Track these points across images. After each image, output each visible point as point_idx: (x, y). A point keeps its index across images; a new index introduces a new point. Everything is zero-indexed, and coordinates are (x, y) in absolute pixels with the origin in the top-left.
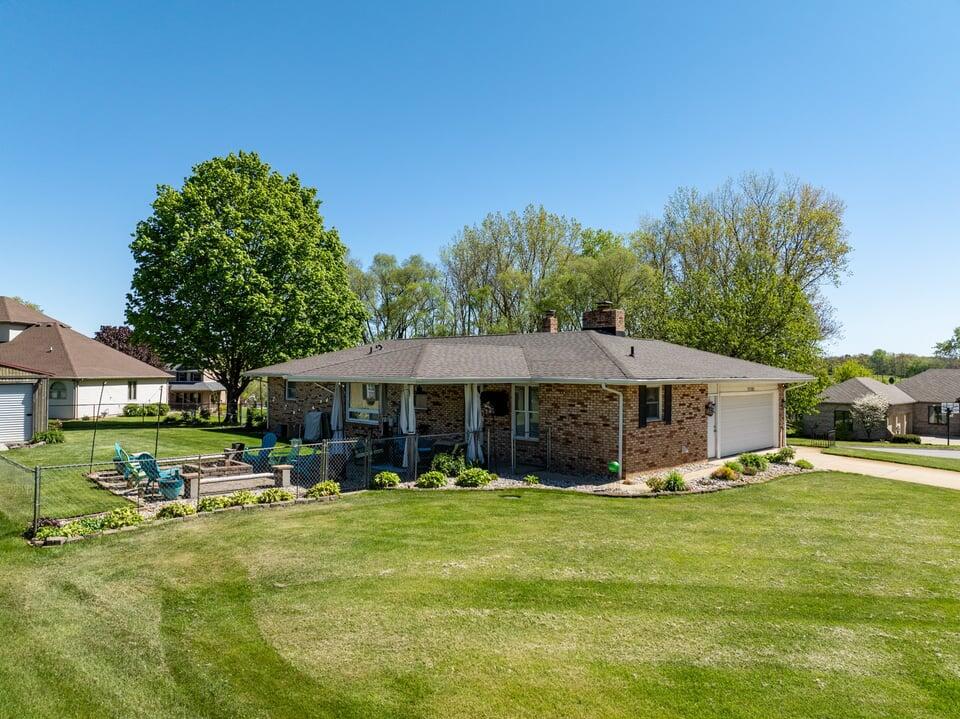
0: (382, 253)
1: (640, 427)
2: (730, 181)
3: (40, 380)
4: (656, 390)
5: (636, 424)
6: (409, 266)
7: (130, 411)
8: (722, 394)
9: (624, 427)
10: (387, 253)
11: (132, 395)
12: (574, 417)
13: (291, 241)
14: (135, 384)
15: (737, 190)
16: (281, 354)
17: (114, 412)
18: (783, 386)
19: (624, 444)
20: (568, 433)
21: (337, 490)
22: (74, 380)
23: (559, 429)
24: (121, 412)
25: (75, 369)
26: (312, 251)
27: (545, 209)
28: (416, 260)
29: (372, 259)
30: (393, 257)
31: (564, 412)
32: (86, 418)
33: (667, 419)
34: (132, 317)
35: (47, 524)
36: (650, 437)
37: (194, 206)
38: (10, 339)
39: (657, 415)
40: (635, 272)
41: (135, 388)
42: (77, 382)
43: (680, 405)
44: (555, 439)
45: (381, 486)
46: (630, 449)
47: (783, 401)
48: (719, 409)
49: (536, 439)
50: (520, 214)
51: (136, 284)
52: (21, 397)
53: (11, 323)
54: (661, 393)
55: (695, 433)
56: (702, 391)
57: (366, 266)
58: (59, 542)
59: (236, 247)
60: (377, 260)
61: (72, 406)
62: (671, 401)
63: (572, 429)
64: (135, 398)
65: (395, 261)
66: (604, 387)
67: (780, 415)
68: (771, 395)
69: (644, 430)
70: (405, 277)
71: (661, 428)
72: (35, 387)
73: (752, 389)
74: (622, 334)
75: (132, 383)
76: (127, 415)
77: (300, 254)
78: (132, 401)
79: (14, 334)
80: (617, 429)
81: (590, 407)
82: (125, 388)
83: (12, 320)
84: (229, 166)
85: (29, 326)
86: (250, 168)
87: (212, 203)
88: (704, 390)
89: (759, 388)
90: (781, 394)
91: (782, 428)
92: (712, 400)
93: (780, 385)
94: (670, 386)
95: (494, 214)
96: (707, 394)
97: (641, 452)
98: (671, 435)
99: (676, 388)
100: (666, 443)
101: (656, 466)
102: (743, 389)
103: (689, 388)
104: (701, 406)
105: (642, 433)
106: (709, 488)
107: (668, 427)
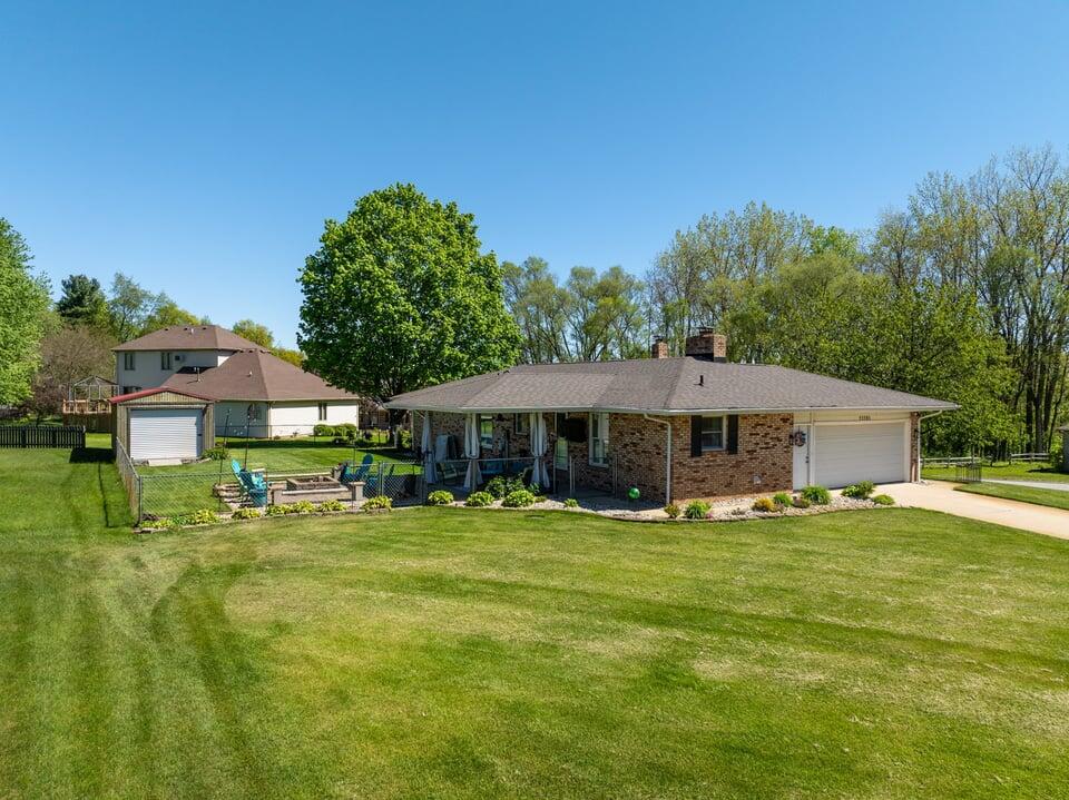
0: (579, 266)
1: (692, 456)
2: (994, 161)
3: (207, 405)
4: (720, 419)
5: (688, 453)
6: (609, 279)
7: (318, 430)
8: (816, 424)
9: (672, 455)
10: (585, 266)
11: (323, 416)
12: (635, 445)
13: (438, 270)
14: (325, 406)
15: (1003, 171)
16: (431, 379)
17: (305, 432)
18: (915, 415)
19: (672, 473)
20: (630, 461)
21: (388, 504)
22: (267, 402)
23: (624, 456)
24: (312, 432)
25: (268, 391)
26: (461, 277)
27: (768, 207)
28: (616, 272)
29: (569, 273)
30: (593, 269)
31: (627, 440)
32: (277, 437)
33: (732, 448)
34: (303, 345)
35: (147, 519)
36: (708, 466)
37: (351, 240)
38: (219, 364)
39: (720, 445)
40: (842, 280)
41: (325, 409)
42: (270, 404)
43: (751, 434)
44: (620, 466)
45: (433, 503)
46: (678, 478)
47: (916, 431)
48: (813, 441)
49: (606, 466)
50: (740, 213)
51: (304, 315)
52: (194, 419)
53: (219, 350)
54: (725, 423)
55: (774, 464)
56: (785, 420)
57: (562, 280)
58: (149, 532)
59: (387, 277)
60: (576, 274)
61: (266, 426)
62: (737, 430)
63: (633, 456)
64: (325, 418)
65: (594, 274)
66: (646, 417)
67: (912, 447)
68: (903, 424)
69: (698, 459)
70: (605, 290)
71: (723, 458)
72: (204, 411)
73: (867, 418)
74: (722, 360)
75: (323, 405)
76: (316, 435)
77: (450, 281)
78: (323, 422)
79: (221, 360)
80: (666, 457)
81: (647, 436)
82: (315, 410)
83: (220, 347)
84: (385, 198)
85: (235, 352)
86: (406, 199)
87: (368, 237)
88: (787, 419)
89: (878, 417)
90: (914, 423)
91: (916, 461)
92: (801, 430)
93: (912, 414)
94: (737, 416)
95: (710, 215)
96: (792, 424)
97: (695, 480)
98: (738, 465)
99: (745, 418)
100: (730, 472)
101: (715, 495)
102: (852, 418)
103: (765, 417)
104: (782, 436)
105: (695, 462)
106: (734, 517)
107: (733, 456)
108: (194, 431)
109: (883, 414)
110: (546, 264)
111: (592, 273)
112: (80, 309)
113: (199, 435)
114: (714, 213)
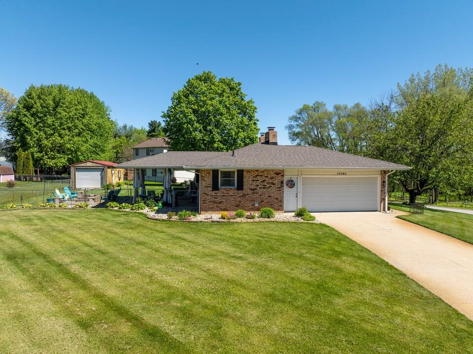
1: (213, 190)
3: (104, 167)
4: (234, 172)
5: (211, 189)
8: (303, 176)
9: (201, 190)
18: (383, 173)
33: (240, 187)
36: (223, 196)
39: (234, 185)
43: (253, 180)
45: (108, 207)
47: (385, 182)
48: (300, 186)
54: (236, 174)
55: (269, 196)
56: (277, 174)
62: (243, 178)
67: (382, 191)
68: (377, 177)
69: (217, 192)
71: (234, 192)
72: (103, 170)
73: (344, 174)
88: (280, 173)
89: (353, 173)
90: (383, 178)
91: (384, 200)
92: (293, 179)
93: (381, 171)
94: (242, 171)
95: (415, 74)
96: (283, 176)
97: (214, 202)
98: (244, 196)
99: (248, 171)
100: (239, 199)
101: (228, 210)
102: (334, 174)
103: (263, 172)
104: (276, 182)
105: (215, 193)
106: (204, 220)
107: (240, 192)
108: (99, 178)
109: (358, 172)
110: (325, 104)
111: (346, 108)
112: (154, 134)
113: (102, 179)
114: (418, 73)
